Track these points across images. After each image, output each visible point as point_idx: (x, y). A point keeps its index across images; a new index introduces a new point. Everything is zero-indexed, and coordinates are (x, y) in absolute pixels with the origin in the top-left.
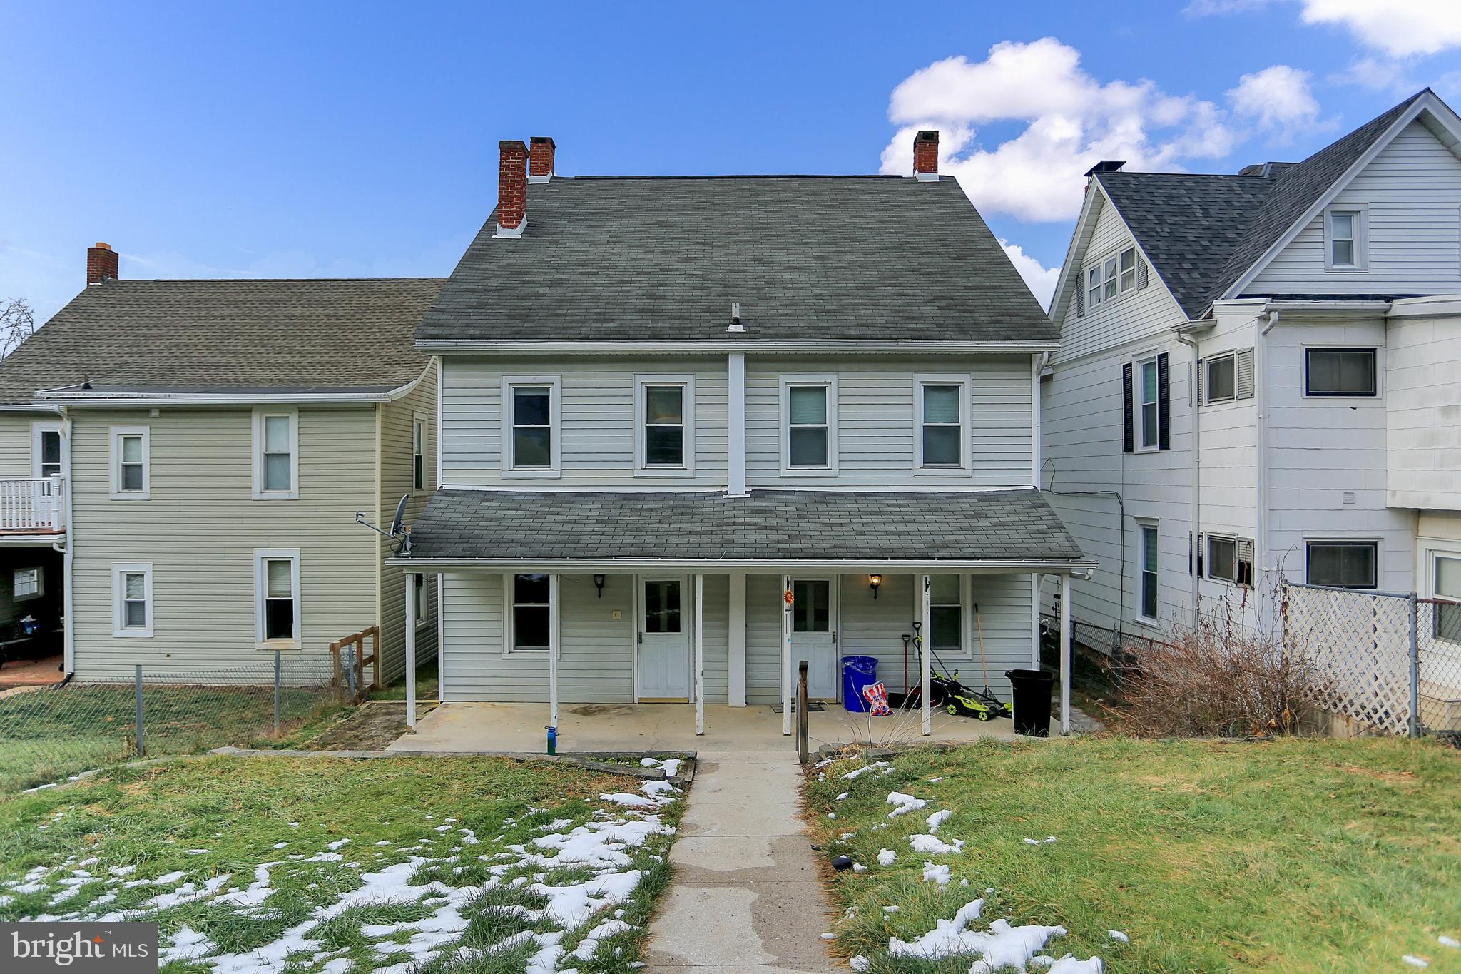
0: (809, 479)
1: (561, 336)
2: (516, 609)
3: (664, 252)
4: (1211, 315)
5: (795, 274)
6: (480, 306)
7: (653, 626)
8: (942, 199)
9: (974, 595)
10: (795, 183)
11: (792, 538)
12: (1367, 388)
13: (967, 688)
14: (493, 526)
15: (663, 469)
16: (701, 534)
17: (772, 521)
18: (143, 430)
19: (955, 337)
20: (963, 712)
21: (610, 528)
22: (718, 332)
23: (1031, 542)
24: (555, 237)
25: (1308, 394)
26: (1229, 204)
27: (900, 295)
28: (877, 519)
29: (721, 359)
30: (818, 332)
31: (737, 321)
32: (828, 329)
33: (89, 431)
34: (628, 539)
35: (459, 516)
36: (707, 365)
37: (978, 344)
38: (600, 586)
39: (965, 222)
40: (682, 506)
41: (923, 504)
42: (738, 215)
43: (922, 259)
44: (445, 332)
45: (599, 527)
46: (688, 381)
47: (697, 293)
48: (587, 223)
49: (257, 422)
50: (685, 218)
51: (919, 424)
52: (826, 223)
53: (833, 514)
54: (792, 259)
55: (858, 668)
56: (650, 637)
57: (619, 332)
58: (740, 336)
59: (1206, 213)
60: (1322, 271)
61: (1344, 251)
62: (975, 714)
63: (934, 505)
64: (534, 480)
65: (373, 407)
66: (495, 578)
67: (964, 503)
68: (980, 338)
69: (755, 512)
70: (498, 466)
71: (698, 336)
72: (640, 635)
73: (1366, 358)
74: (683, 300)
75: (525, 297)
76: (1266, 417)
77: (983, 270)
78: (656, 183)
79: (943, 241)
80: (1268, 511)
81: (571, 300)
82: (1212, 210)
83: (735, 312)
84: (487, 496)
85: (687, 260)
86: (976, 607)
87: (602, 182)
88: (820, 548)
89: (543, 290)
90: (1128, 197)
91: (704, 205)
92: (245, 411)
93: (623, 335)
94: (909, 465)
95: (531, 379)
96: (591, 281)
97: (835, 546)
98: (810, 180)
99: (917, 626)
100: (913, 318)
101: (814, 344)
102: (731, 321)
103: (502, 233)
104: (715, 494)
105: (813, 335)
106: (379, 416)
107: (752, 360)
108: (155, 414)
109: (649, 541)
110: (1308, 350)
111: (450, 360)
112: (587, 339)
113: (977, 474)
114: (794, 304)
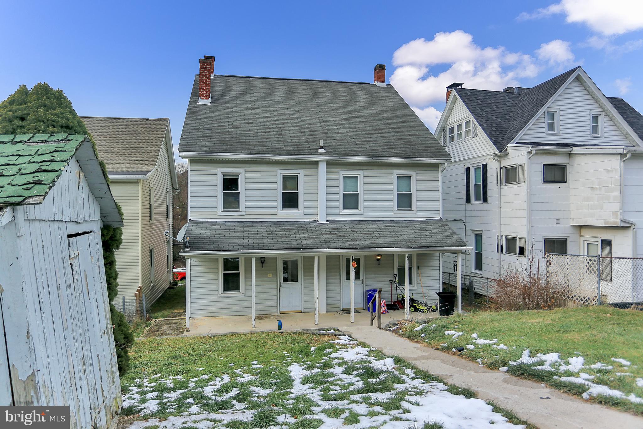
0: (351, 215)
1: (247, 152)
2: (224, 274)
3: (279, 114)
4: (506, 150)
5: (338, 126)
6: (204, 137)
7: (285, 280)
8: (389, 95)
9: (417, 263)
10: (326, 84)
11: (353, 240)
12: (563, 180)
13: (417, 301)
14: (222, 237)
15: (291, 212)
16: (315, 239)
17: (342, 233)
19: (411, 156)
20: (417, 310)
21: (275, 237)
22: (314, 152)
23: (446, 240)
24: (227, 105)
25: (544, 182)
26: (505, 104)
27: (384, 137)
28: (384, 231)
29: (316, 164)
31: (322, 147)
32: (360, 152)
34: (284, 241)
35: (203, 232)
36: (309, 166)
37: (419, 159)
38: (263, 263)
39: (401, 105)
40: (302, 227)
42: (306, 98)
43: (389, 122)
44: (192, 149)
45: (269, 237)
46: (302, 174)
47: (300, 134)
48: (239, 99)
50: (283, 98)
51: (396, 192)
52: (344, 103)
53: (365, 229)
54: (335, 119)
56: (285, 285)
57: (272, 151)
58: (324, 154)
59: (497, 108)
60: (544, 134)
61: (551, 126)
62: (422, 311)
63: (404, 226)
64: (232, 216)
65: (138, 182)
66: (215, 260)
67: (416, 224)
68: (421, 157)
69: (334, 229)
70: (216, 210)
72: (280, 284)
73: (563, 169)
74: (294, 137)
75: (224, 133)
76: (530, 190)
77: (415, 127)
78: (264, 81)
79: (394, 113)
80: (531, 226)
81: (245, 135)
82: (500, 106)
83: (321, 144)
84: (213, 223)
85: (290, 118)
86: (418, 267)
87: (239, 79)
88: (366, 244)
89: (230, 130)
90: (468, 99)
91: (288, 92)
94: (391, 209)
95: (231, 171)
96: (251, 127)
97: (371, 243)
98: (331, 83)
99: (395, 276)
100: (392, 148)
101: (355, 158)
102: (319, 147)
103: (201, 102)
104: (313, 221)
105: (355, 154)
106: (141, 185)
107: (329, 164)
110: (544, 165)
111: (193, 161)
112: (258, 153)
113: (419, 212)
114: (342, 140)
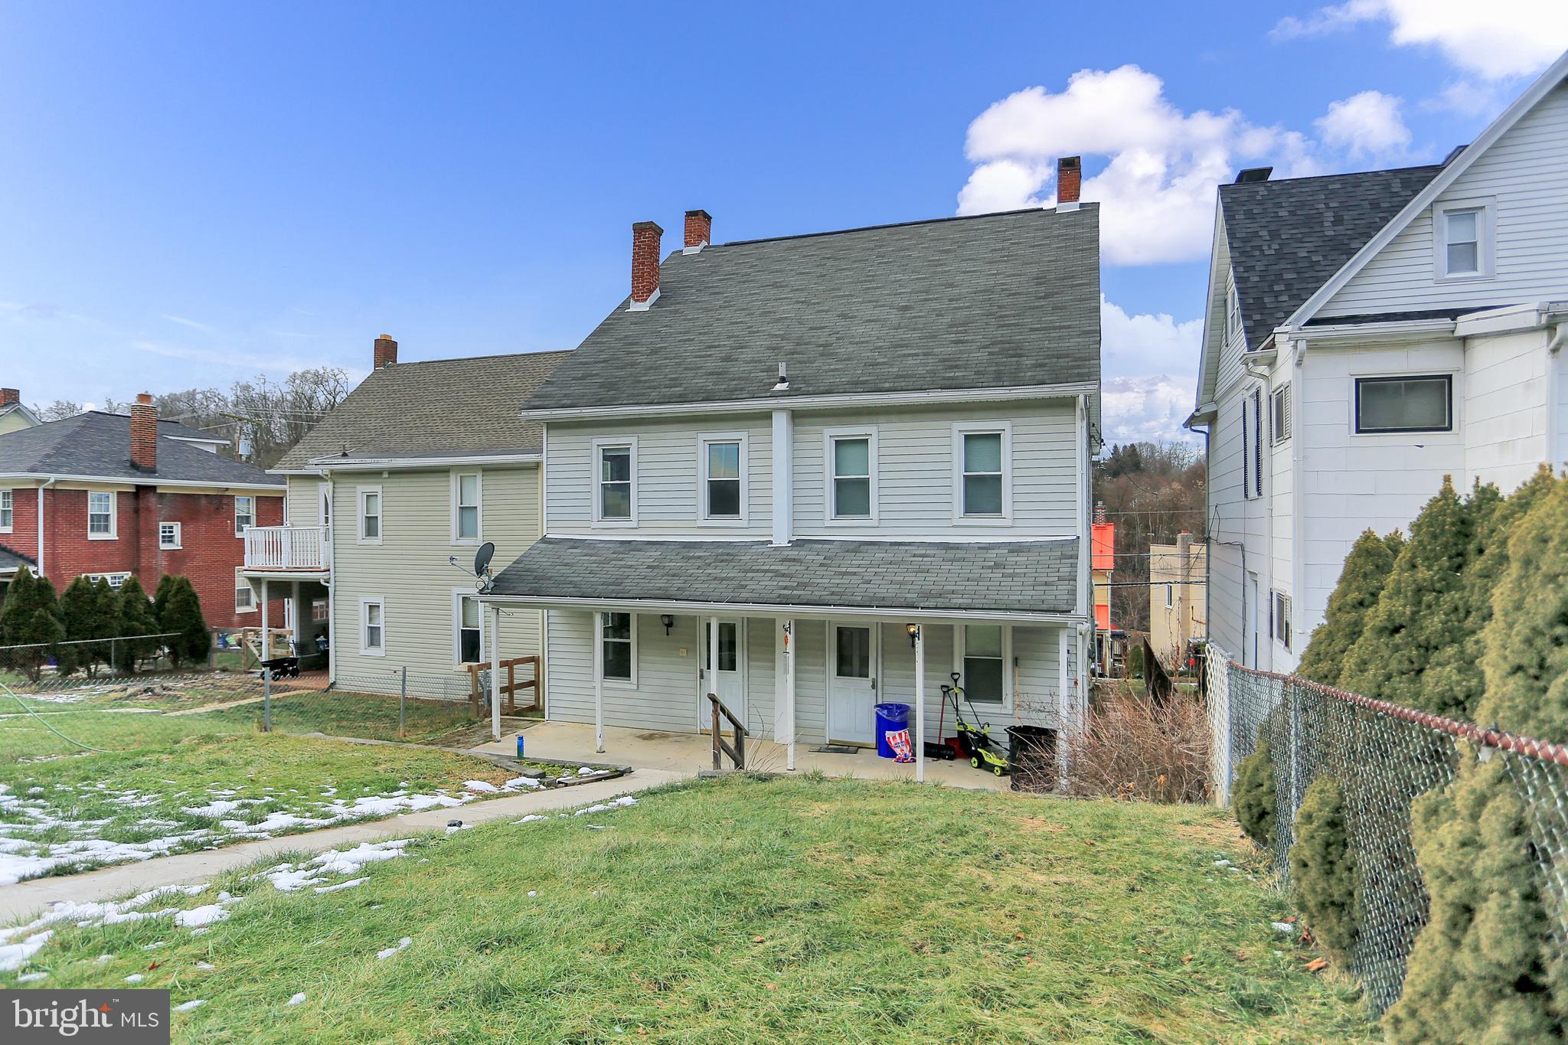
0: (852, 529)
1: (631, 402)
2: (606, 644)
3: (763, 314)
4: (1273, 345)
5: (870, 325)
6: (584, 377)
8: (1072, 231)
9: (1014, 650)
11: (799, 585)
14: (564, 570)
15: (723, 521)
16: (725, 580)
17: (794, 569)
18: (375, 488)
19: (991, 384)
22: (766, 391)
24: (678, 307)
25: (1358, 431)
27: (959, 342)
28: (893, 568)
29: (766, 416)
30: (856, 386)
31: (783, 380)
32: (866, 382)
33: (345, 489)
34: (660, 583)
35: (543, 560)
36: (759, 422)
37: (1010, 390)
38: (670, 625)
41: (950, 554)
42: (850, 270)
43: (1006, 302)
44: (546, 403)
45: (646, 572)
46: (743, 437)
47: (768, 354)
48: (712, 290)
49: (454, 481)
50: (803, 277)
51: (959, 473)
52: (932, 269)
53: (855, 562)
54: (877, 311)
60: (1430, 283)
61: (1463, 257)
63: (960, 555)
64: (618, 530)
66: (587, 615)
67: (992, 554)
68: (1013, 383)
69: (786, 560)
70: (590, 517)
71: (744, 396)
72: (701, 671)
74: (751, 361)
75: (623, 367)
76: (1302, 458)
78: (795, 242)
79: (1039, 278)
80: (1305, 565)
81: (658, 367)
83: (782, 373)
85: (778, 320)
86: (1016, 661)
87: (747, 247)
89: (641, 359)
91: (825, 262)
92: (444, 471)
93: (682, 399)
94: (947, 515)
95: (617, 440)
96: (685, 347)
99: (956, 677)
100: (956, 367)
101: (848, 398)
102: (778, 380)
103: (636, 307)
104: (763, 543)
105: (847, 390)
107: (797, 416)
108: (386, 475)
110: (1358, 381)
111: (553, 426)
112: (651, 403)
113: (1018, 523)
114: (849, 359)
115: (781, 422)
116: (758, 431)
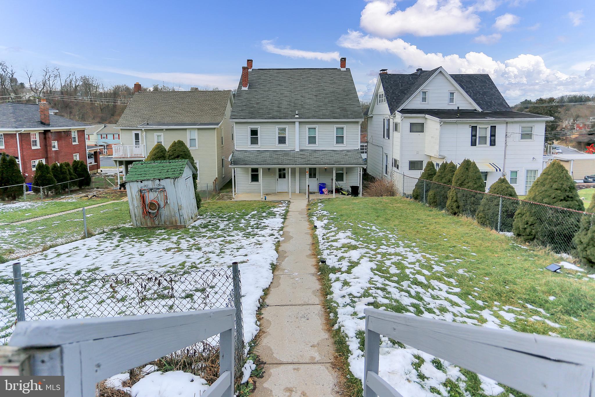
0: (312, 147)
2: (252, 174)
3: (281, 94)
4: (395, 114)
5: (310, 100)
6: (242, 110)
7: (280, 177)
8: (346, 77)
9: (346, 171)
10: (311, 71)
11: (308, 160)
12: (422, 131)
13: (344, 190)
14: (248, 158)
15: (282, 145)
16: (290, 160)
17: (304, 157)
18: (161, 134)
19: (342, 118)
20: (342, 194)
21: (272, 158)
22: (293, 117)
24: (256, 89)
25: (410, 132)
26: (408, 83)
27: (332, 106)
28: (325, 156)
29: (294, 122)
30: (314, 117)
32: (316, 116)
33: (149, 134)
34: (275, 161)
35: (241, 156)
36: (291, 124)
37: (347, 120)
38: (269, 169)
39: (350, 84)
40: (286, 153)
41: (335, 152)
42: (297, 82)
43: (338, 96)
44: (236, 118)
45: (270, 158)
46: (287, 127)
47: (289, 106)
48: (262, 85)
49: (188, 132)
50: (286, 83)
51: (335, 136)
52: (318, 84)
53: (316, 155)
54: (310, 96)
55: (322, 185)
56: (279, 179)
57: (273, 117)
58: (298, 118)
59: (402, 86)
60: (419, 104)
61: (424, 99)
62: (345, 194)
63: (337, 153)
64: (255, 148)
65: (215, 128)
66: (248, 168)
67: (344, 152)
68: (348, 118)
69: (301, 155)
70: (247, 145)
71: (289, 118)
72: (277, 179)
73: (422, 124)
74: (285, 108)
75: (251, 108)
76: (402, 136)
77: (351, 99)
78: (278, 71)
79: (344, 90)
80: (402, 155)
81: (262, 108)
82: (403, 84)
83: (297, 113)
84: (246, 151)
85: (286, 96)
86: (346, 173)
87: (265, 71)
88: (313, 162)
89: (255, 106)
90: (386, 81)
91: (289, 79)
92: (186, 129)
94: (333, 144)
95: (254, 127)
96: (265, 103)
97: (317, 162)
98: (315, 70)
101: (312, 120)
102: (296, 115)
103: (243, 88)
104: (293, 150)
105: (312, 118)
106: (216, 130)
107: (300, 123)
108: (164, 130)
109: (280, 161)
110: (411, 123)
111: (236, 123)
112: (266, 119)
113: (347, 146)
114: (309, 109)
115: (297, 124)
116: (291, 126)
